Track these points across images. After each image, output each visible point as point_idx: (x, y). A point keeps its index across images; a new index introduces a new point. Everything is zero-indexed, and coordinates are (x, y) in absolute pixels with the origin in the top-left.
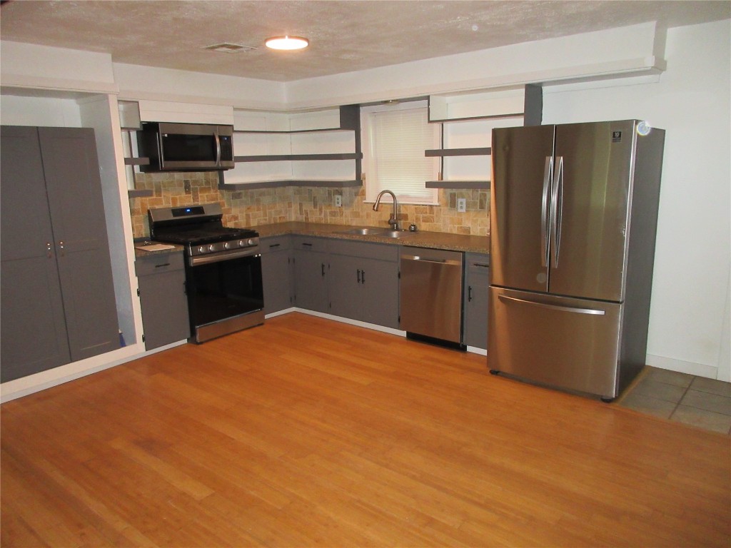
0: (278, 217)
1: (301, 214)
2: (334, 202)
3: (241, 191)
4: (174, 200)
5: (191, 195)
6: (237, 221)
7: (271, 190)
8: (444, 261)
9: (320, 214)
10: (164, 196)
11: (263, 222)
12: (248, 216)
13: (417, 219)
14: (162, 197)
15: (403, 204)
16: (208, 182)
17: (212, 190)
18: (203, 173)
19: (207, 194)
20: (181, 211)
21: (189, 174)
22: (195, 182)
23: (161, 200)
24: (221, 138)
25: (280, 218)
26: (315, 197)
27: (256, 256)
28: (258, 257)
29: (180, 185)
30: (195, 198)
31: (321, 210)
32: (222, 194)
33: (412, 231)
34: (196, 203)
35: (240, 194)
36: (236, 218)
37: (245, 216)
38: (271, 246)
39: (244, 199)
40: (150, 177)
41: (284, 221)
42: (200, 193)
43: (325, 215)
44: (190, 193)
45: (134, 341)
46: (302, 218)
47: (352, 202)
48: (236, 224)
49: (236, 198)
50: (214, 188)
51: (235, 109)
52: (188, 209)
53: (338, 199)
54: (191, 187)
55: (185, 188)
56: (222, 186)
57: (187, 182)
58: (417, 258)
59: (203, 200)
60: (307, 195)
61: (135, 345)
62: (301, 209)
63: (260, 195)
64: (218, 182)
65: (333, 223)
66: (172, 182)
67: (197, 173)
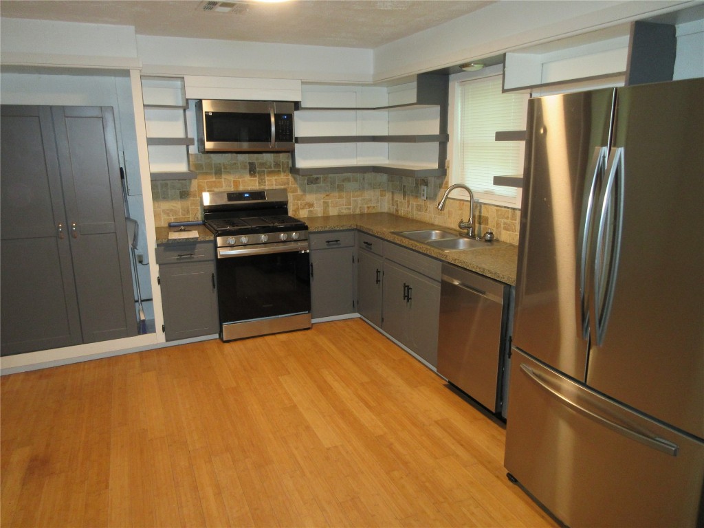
0: (366, 206)
1: (393, 205)
2: (420, 194)
3: (319, 176)
4: (236, 183)
5: (257, 178)
6: (311, 209)
7: (359, 176)
8: (484, 293)
9: (408, 207)
10: (225, 179)
11: (345, 212)
12: (326, 204)
13: (498, 225)
14: (223, 180)
15: (485, 204)
16: (277, 165)
17: (282, 174)
18: (272, 155)
19: (276, 178)
20: (239, 196)
21: (256, 155)
22: (262, 164)
23: (220, 182)
24: (277, 116)
25: (368, 207)
26: (404, 186)
27: (303, 252)
28: (305, 253)
29: (244, 167)
30: (261, 182)
31: (409, 201)
32: (295, 179)
33: (487, 241)
34: (262, 187)
35: (317, 179)
36: (311, 205)
37: (322, 203)
38: (328, 242)
39: (322, 184)
40: (210, 158)
41: (374, 211)
42: (268, 176)
43: (413, 208)
44: (256, 177)
45: (153, 330)
46: (393, 210)
47: (436, 195)
48: (310, 212)
49: (312, 183)
50: (284, 172)
51: (303, 83)
52: (247, 193)
53: (424, 191)
54: (257, 169)
55: (250, 171)
56: (294, 170)
57: (251, 164)
58: (456, 283)
59: (272, 184)
60: (398, 183)
61: (154, 334)
62: (393, 199)
63: (343, 181)
64: (290, 165)
65: (419, 218)
66: (235, 164)
67: (264, 155)
